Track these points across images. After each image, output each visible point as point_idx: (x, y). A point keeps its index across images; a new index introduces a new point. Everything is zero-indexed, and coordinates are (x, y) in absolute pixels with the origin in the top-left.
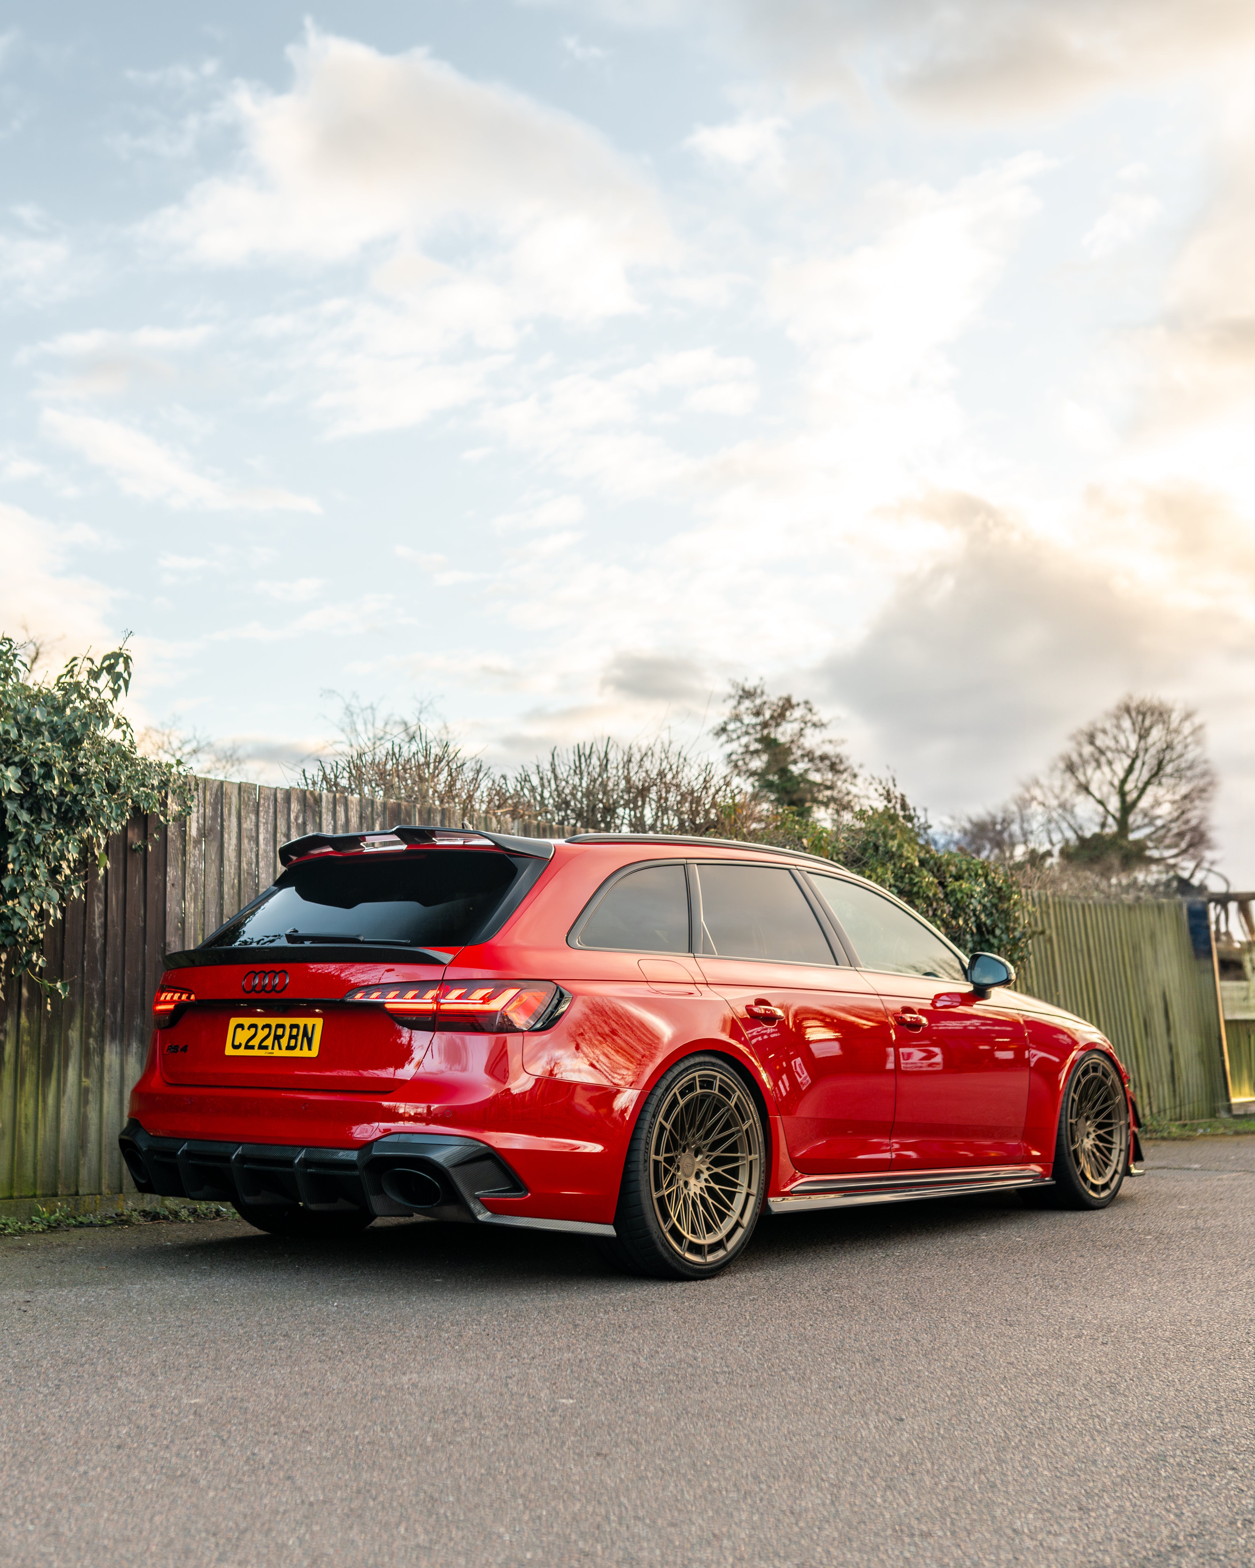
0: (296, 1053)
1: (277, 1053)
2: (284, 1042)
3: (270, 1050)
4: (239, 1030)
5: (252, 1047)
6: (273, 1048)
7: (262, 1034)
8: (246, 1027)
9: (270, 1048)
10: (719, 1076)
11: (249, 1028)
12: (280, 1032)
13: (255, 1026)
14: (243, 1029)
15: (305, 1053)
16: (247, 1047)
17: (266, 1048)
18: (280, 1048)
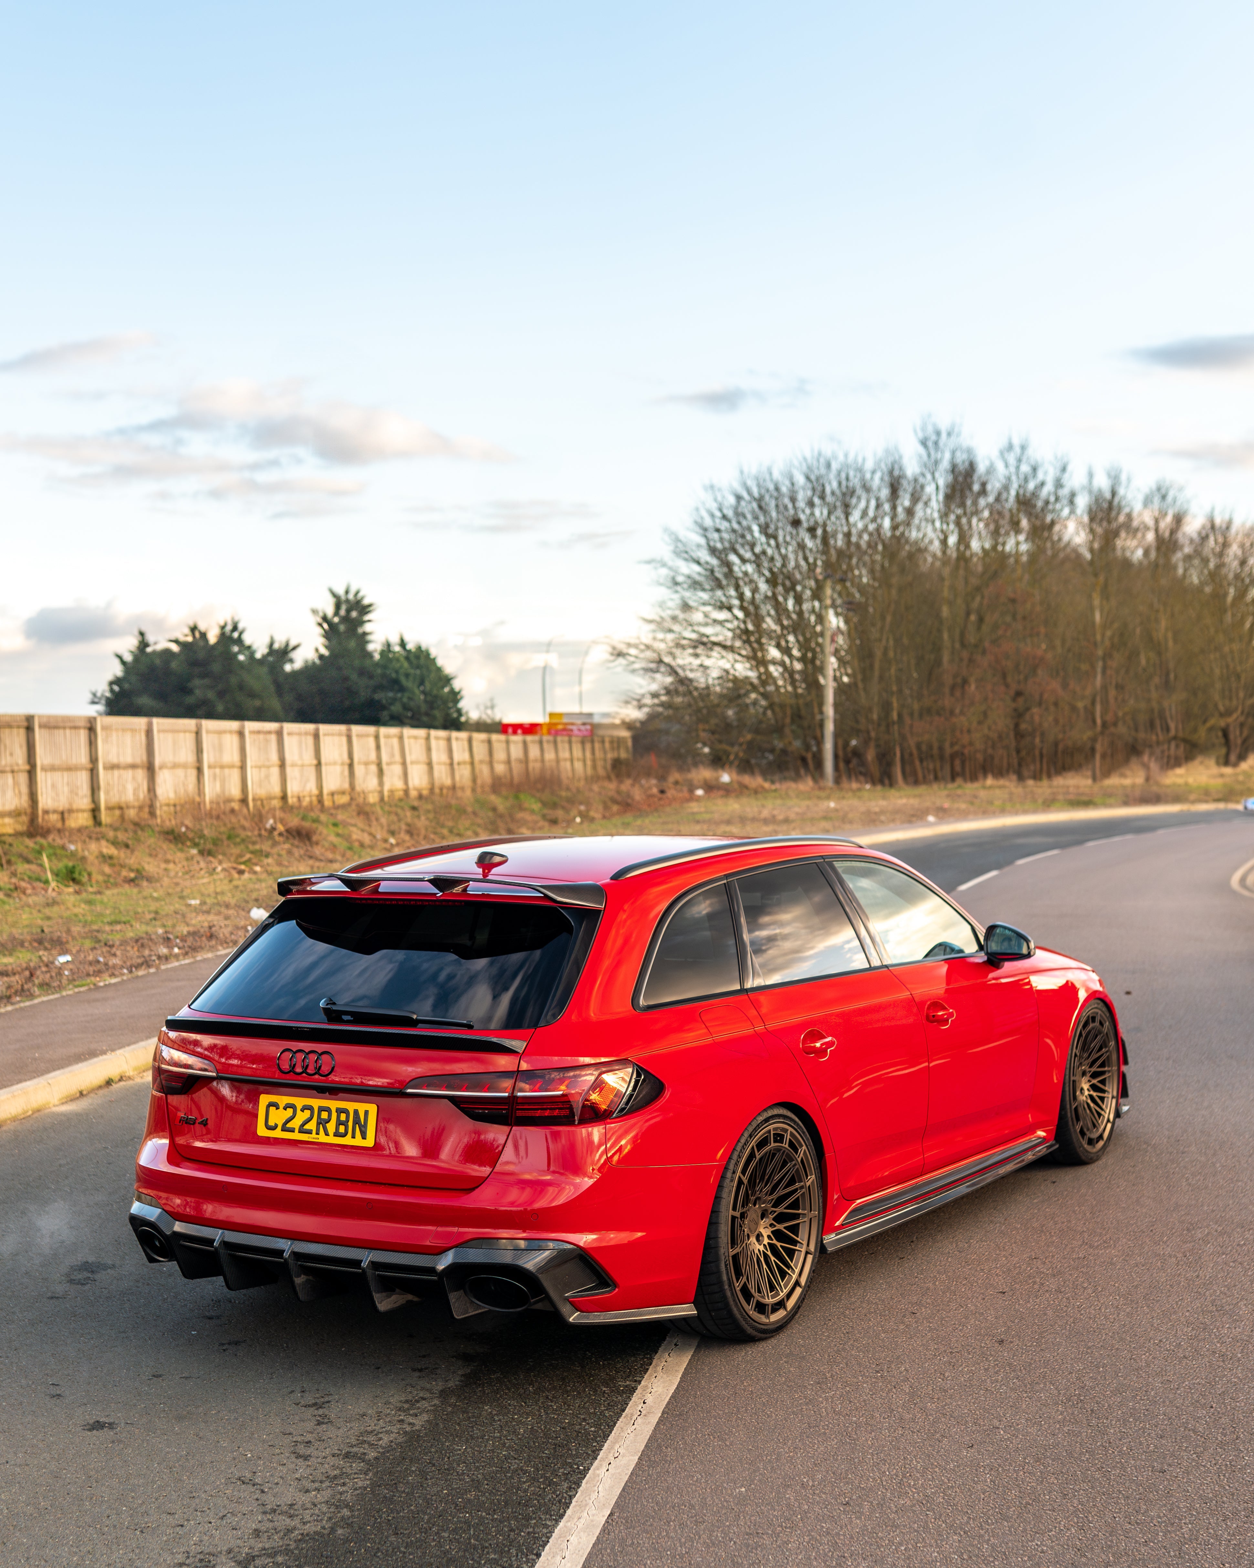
0: (347, 1141)
1: (322, 1138)
2: (331, 1127)
3: (314, 1135)
4: (272, 1109)
5: (292, 1130)
6: (317, 1134)
7: (302, 1117)
8: (281, 1106)
9: (314, 1132)
10: (790, 1129)
11: (285, 1109)
12: (324, 1115)
13: (293, 1106)
14: (278, 1108)
15: (358, 1142)
16: (284, 1129)
17: (309, 1132)
18: (327, 1134)
